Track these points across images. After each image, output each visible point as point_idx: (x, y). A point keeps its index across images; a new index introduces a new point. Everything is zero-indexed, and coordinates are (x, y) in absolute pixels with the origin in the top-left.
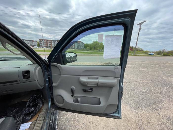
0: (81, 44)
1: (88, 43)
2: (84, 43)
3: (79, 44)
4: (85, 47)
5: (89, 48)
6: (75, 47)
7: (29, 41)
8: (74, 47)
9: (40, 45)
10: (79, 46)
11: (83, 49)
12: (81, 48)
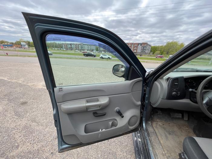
0: (146, 47)
1: (157, 46)
2: (151, 45)
3: (144, 47)
4: (151, 51)
5: (159, 52)
6: (138, 51)
7: (89, 46)
8: (136, 51)
9: (99, 49)
10: (143, 49)
11: (149, 54)
12: (146, 53)
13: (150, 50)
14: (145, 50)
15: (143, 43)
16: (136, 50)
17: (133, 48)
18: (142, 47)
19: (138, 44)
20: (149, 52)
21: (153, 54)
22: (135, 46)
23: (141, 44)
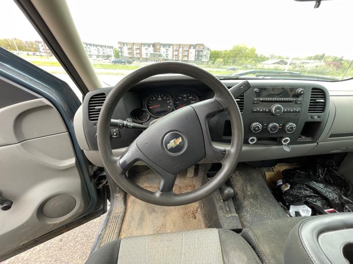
0: (202, 51)
2: (210, 48)
3: (199, 51)
5: (221, 60)
6: (190, 59)
8: (188, 58)
9: (120, 54)
10: (198, 56)
11: (206, 63)
12: (203, 62)
13: (209, 56)
14: (201, 56)
15: (198, 44)
16: (188, 56)
17: (183, 53)
18: (196, 51)
19: (190, 46)
20: (207, 60)
21: (213, 63)
22: (186, 49)
23: (195, 46)
